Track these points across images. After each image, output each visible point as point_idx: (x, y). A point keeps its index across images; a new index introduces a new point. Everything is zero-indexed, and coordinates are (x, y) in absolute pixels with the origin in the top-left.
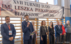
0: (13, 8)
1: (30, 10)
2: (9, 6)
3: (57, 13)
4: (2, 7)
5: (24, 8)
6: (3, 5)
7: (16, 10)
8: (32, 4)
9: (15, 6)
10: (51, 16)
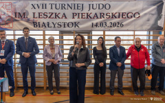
0: (30, 16)
1: (61, 17)
2: (24, 13)
3: (133, 19)
4: (14, 16)
5: (49, 15)
6: (16, 13)
7: (35, 19)
8: (66, 7)
9: (34, 13)
10: (114, 25)
